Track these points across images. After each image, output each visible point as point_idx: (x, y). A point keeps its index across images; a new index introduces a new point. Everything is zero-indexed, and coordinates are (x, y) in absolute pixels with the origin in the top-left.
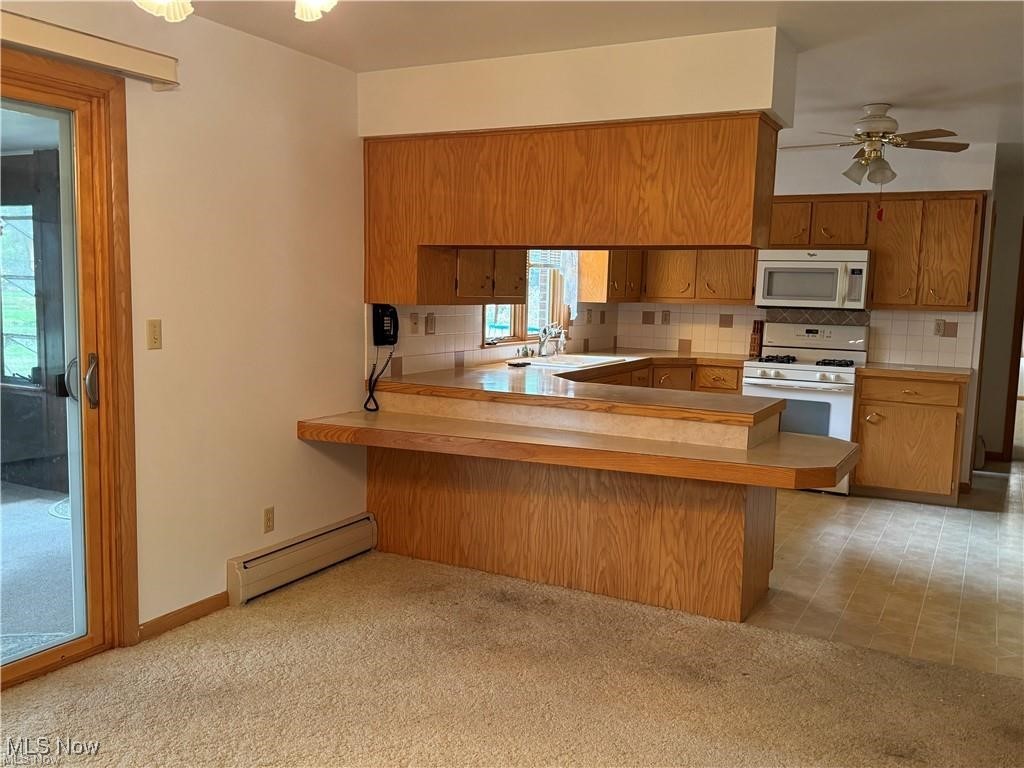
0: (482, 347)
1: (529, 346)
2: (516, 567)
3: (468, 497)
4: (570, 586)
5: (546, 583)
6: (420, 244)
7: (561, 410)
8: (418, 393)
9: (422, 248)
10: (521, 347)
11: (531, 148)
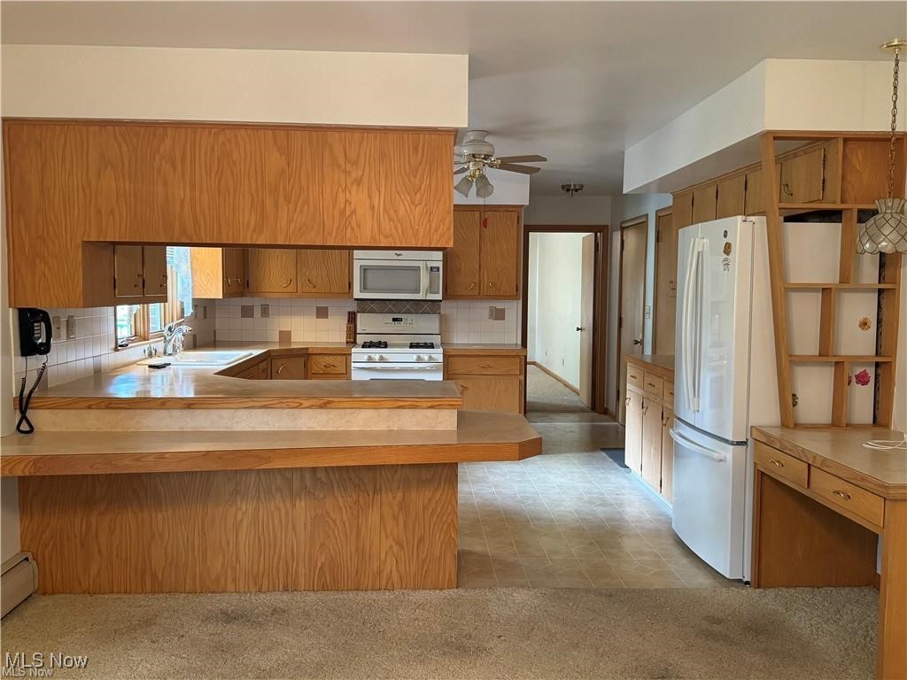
0: (116, 349)
1: (153, 346)
2: (223, 582)
3: (160, 515)
4: (286, 589)
5: (260, 591)
6: (85, 239)
7: (269, 411)
8: (89, 407)
9: (87, 245)
10: (146, 347)
11: (223, 144)
